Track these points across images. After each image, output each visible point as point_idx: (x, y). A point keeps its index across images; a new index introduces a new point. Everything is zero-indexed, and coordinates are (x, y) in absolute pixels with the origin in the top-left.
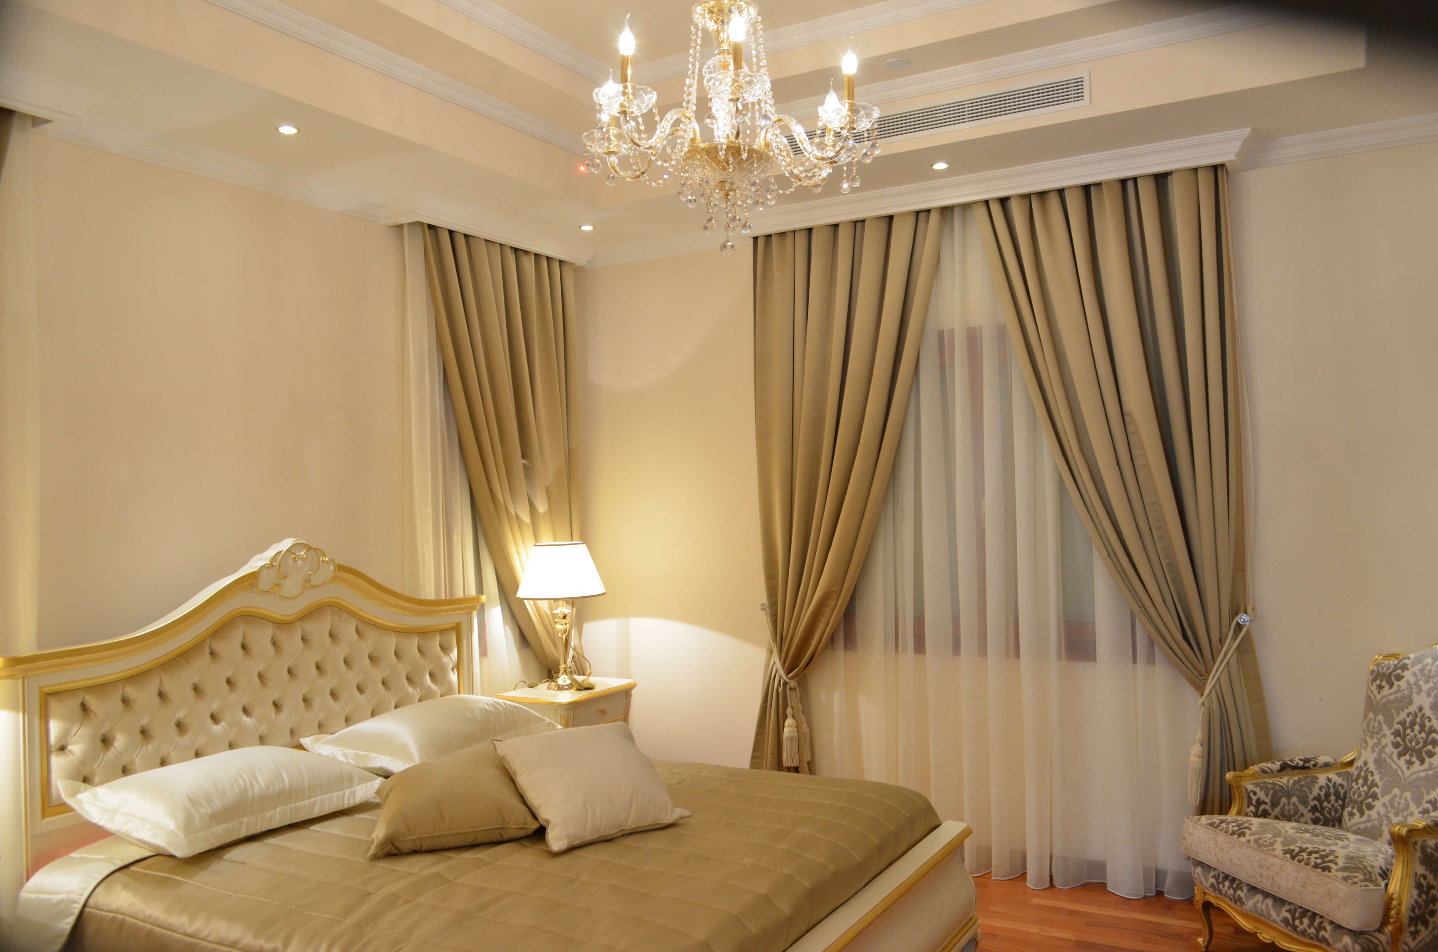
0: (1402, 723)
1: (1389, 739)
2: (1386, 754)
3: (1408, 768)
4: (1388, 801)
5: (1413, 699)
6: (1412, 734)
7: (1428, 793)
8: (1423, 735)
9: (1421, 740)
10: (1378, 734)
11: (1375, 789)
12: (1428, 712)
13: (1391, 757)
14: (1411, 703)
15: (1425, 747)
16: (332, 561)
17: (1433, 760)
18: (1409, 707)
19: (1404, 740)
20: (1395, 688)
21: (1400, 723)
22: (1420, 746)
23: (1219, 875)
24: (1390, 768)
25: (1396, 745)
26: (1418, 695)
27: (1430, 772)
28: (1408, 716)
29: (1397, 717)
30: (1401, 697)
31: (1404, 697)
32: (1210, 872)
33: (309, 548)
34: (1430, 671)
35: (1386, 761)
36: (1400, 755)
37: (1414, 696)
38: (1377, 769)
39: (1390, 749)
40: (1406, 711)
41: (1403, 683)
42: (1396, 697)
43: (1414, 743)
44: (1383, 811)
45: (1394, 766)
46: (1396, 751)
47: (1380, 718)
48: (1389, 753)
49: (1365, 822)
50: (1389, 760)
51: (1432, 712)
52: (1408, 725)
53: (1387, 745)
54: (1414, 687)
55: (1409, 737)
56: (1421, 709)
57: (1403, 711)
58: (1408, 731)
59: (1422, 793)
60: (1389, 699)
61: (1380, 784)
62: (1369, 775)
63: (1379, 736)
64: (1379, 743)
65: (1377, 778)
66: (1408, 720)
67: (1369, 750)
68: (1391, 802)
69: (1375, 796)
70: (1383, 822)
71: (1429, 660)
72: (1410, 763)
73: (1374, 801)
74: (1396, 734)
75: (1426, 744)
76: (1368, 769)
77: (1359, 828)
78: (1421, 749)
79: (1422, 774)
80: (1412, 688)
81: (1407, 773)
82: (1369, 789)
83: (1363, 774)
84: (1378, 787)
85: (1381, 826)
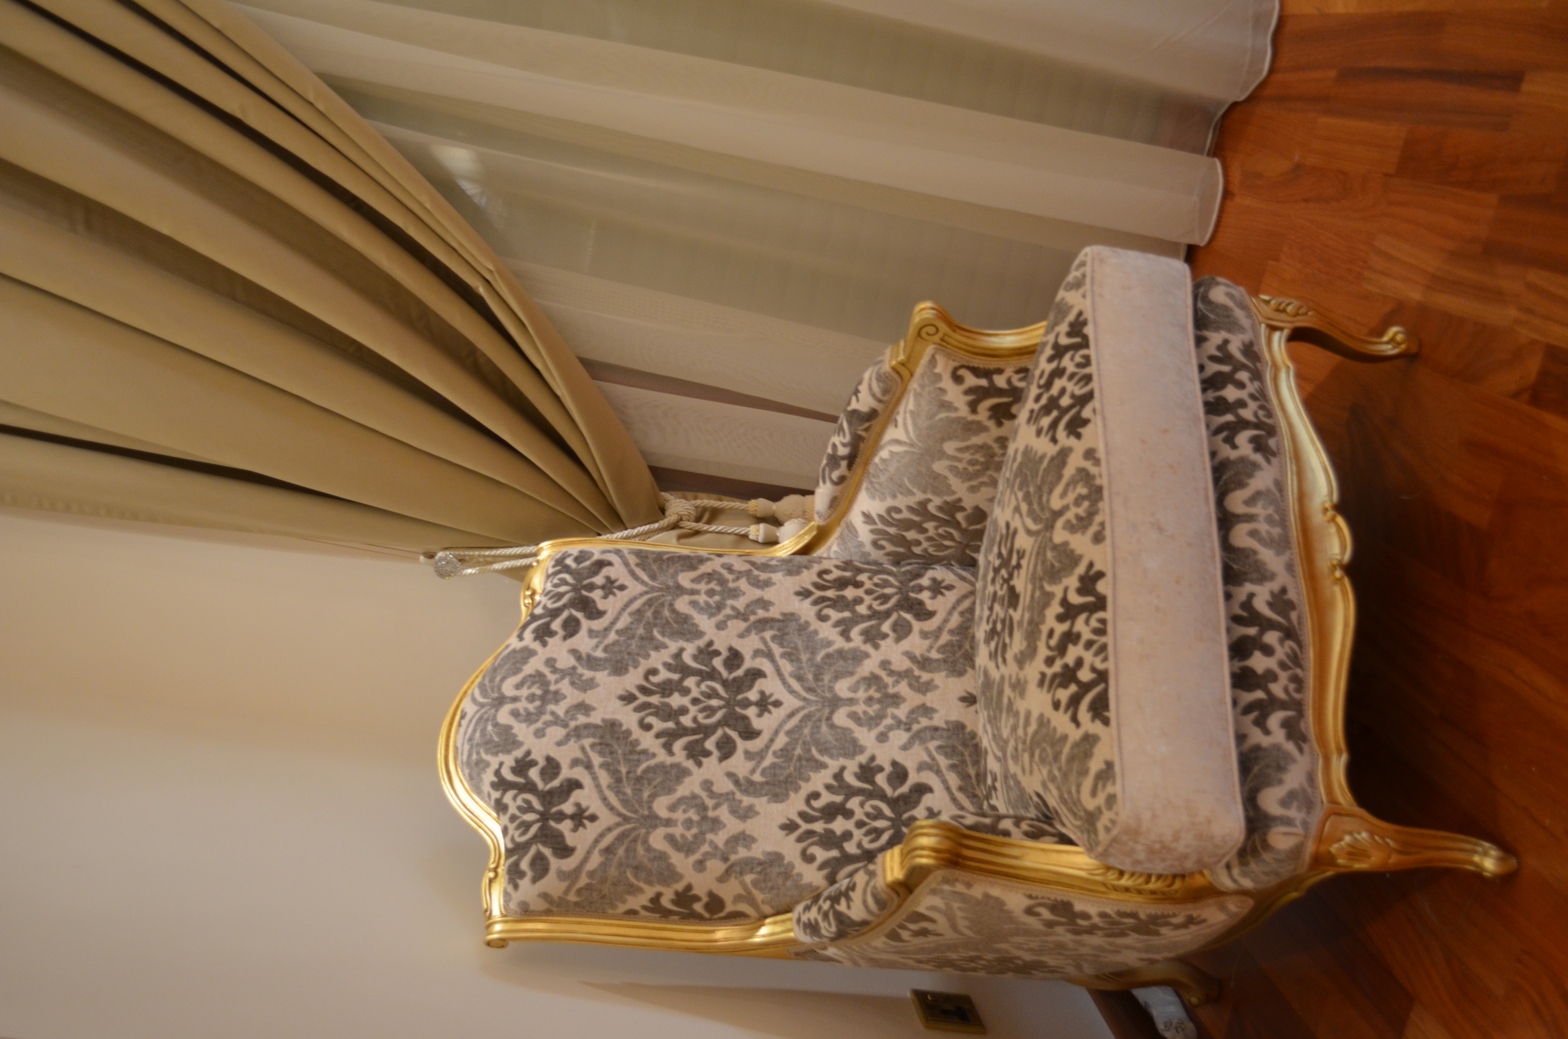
0: (669, 738)
1: (712, 767)
2: (753, 771)
3: (777, 704)
4: (870, 729)
5: (604, 720)
6: (693, 710)
7: (829, 643)
8: (690, 682)
9: (703, 687)
10: (705, 808)
11: (850, 779)
12: (633, 679)
13: (760, 755)
14: (612, 726)
15: (720, 674)
17: (747, 654)
18: (624, 728)
19: (707, 731)
20: (579, 773)
21: (668, 747)
22: (718, 687)
23: (1248, 709)
24: (785, 753)
25: (727, 749)
26: (594, 709)
27: (777, 650)
28: (648, 727)
29: (654, 755)
30: (601, 754)
31: (603, 747)
32: (1257, 748)
34: (531, 698)
35: (773, 766)
36: (750, 734)
37: (596, 718)
38: (797, 789)
39: (738, 763)
40: (637, 733)
41: (565, 755)
42: (603, 766)
43: (714, 702)
44: (899, 737)
45: (781, 741)
46: (742, 745)
47: (661, 806)
48: (750, 765)
49: (938, 772)
50: (769, 760)
51: (631, 669)
52: (670, 725)
53: (730, 775)
54: (573, 724)
55: (700, 717)
56: (628, 698)
57: (637, 742)
58: (686, 721)
59: (828, 656)
60: (609, 787)
61: (834, 765)
62: (817, 804)
63: (710, 803)
64: (728, 797)
65: (819, 780)
66: (658, 725)
67: (751, 827)
68: (872, 721)
69: (867, 772)
70: (926, 728)
71: (504, 716)
72: (765, 704)
73: (881, 769)
74: (697, 753)
75: (712, 675)
76: (803, 815)
77: (961, 789)
78: (725, 683)
79: (787, 667)
80: (577, 728)
81: (790, 702)
82: (851, 792)
83: (819, 827)
84: (843, 769)
85: (936, 729)
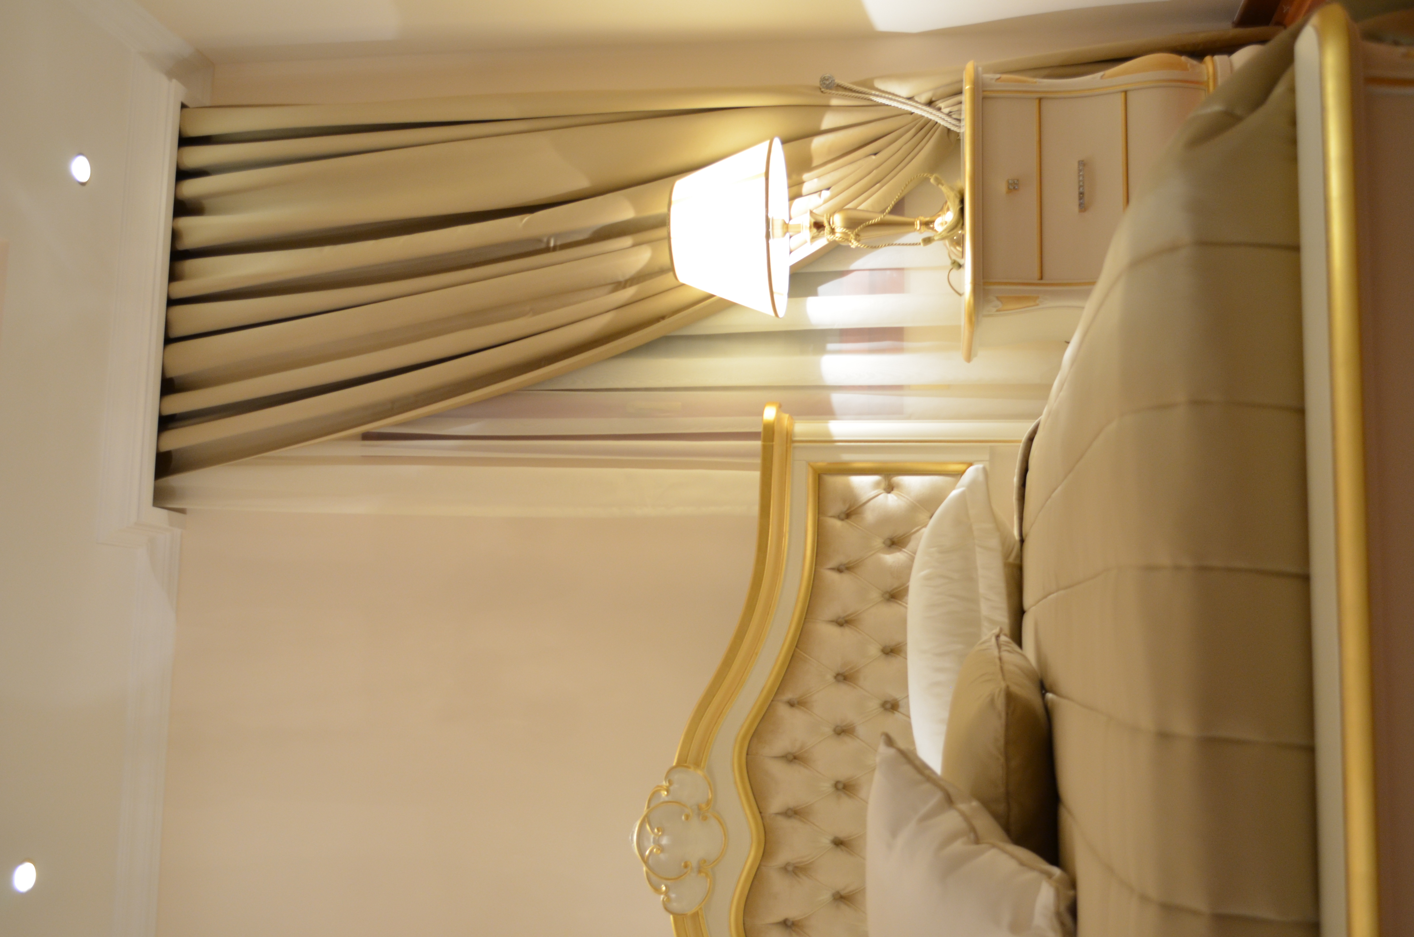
16: (668, 777)
33: (646, 819)
